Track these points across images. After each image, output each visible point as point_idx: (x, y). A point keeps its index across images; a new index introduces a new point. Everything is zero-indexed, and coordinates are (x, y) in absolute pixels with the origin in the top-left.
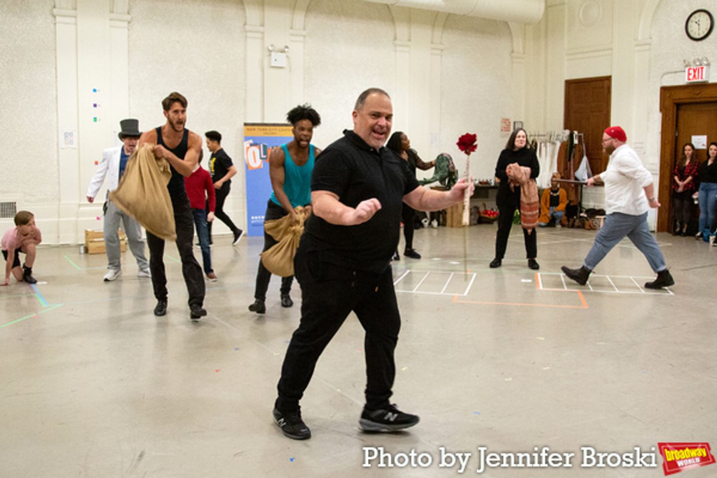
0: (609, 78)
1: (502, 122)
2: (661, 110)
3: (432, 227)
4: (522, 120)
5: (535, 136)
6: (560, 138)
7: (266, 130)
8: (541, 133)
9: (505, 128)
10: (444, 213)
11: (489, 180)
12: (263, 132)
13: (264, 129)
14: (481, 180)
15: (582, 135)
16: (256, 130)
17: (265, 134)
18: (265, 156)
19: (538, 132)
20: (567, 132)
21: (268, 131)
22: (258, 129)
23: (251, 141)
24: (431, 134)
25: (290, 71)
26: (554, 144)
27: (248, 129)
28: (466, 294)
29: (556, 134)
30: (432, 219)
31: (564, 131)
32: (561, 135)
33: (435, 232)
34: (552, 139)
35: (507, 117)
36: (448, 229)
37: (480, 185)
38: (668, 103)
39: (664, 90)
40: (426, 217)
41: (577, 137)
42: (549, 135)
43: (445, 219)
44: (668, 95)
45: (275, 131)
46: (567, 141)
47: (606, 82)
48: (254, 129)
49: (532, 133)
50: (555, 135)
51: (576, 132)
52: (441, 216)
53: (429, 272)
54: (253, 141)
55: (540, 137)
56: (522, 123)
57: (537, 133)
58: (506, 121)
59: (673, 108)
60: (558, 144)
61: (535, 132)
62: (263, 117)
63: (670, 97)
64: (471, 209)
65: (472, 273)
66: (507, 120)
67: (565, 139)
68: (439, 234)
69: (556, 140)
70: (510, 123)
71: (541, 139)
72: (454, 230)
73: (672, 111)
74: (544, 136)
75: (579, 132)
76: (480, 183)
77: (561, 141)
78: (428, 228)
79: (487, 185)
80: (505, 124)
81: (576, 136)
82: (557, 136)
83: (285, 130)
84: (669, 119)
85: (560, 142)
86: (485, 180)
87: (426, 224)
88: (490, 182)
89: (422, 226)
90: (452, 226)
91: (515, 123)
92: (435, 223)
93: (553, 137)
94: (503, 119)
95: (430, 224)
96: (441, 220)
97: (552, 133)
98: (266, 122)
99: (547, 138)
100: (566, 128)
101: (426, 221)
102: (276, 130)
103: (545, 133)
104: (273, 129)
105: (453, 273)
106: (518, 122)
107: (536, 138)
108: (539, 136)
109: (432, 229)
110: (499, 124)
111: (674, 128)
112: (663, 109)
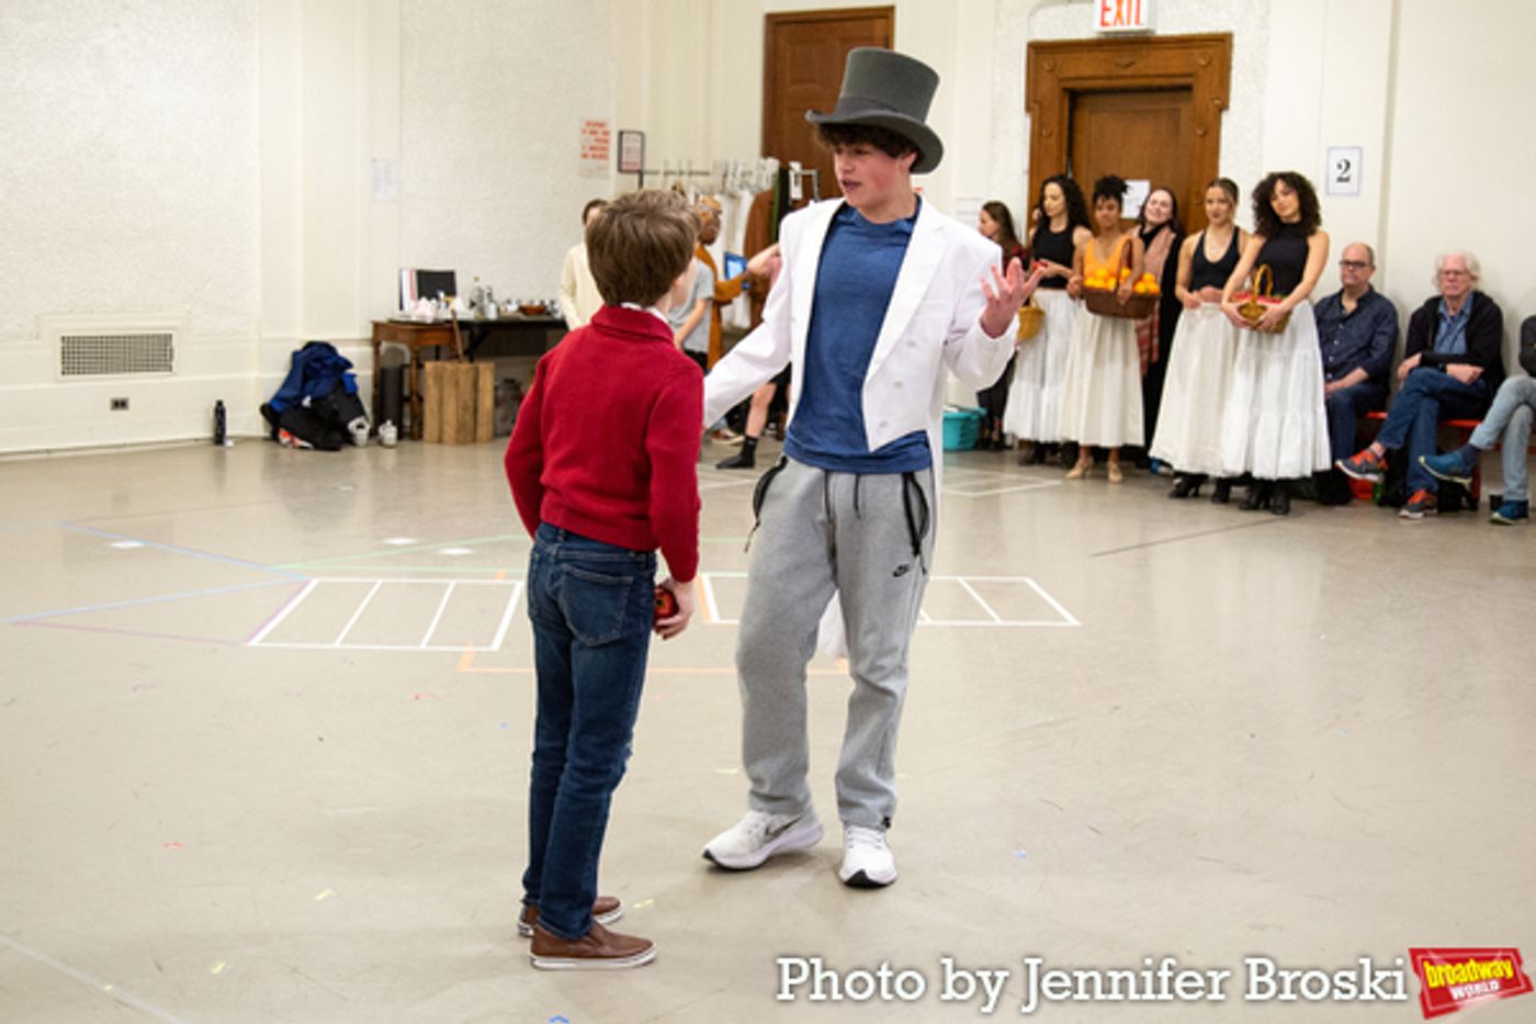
0: (887, 14)
1: (584, 132)
2: (1028, 108)
3: (381, 443)
4: (640, 127)
5: (681, 173)
6: (753, 180)
8: (697, 167)
9: (592, 148)
10: (414, 398)
11: (547, 303)
14: (525, 303)
15: (813, 172)
19: (690, 163)
20: (772, 165)
24: (374, 160)
26: (732, 196)
28: (496, 645)
29: (740, 169)
30: (379, 419)
31: (762, 161)
32: (755, 173)
33: (389, 458)
34: (728, 185)
35: (596, 116)
36: (428, 449)
37: (522, 317)
38: (1048, 87)
39: (1038, 51)
40: (361, 413)
41: (800, 179)
42: (721, 172)
43: (418, 420)
44: (1048, 67)
46: (771, 192)
47: (880, 23)
49: (672, 167)
50: (738, 174)
51: (796, 166)
52: (407, 409)
53: (380, 583)
55: (694, 178)
56: (641, 134)
57: (685, 168)
58: (595, 128)
59: (1061, 104)
60: (747, 200)
61: (680, 163)
63: (1049, 71)
64: (496, 388)
65: (510, 582)
66: (601, 125)
67: (766, 185)
68: (400, 464)
69: (741, 187)
70: (606, 133)
71: (697, 186)
72: (450, 452)
74: (706, 174)
75: (804, 167)
76: (522, 309)
77: (755, 189)
78: (367, 445)
79: (544, 318)
80: (593, 137)
81: (796, 176)
82: (743, 175)
84: (1050, 135)
85: (752, 193)
86: (537, 303)
87: (362, 435)
88: (549, 309)
89: (349, 440)
90: (440, 441)
91: (621, 134)
92: (389, 432)
93: (730, 178)
94: (588, 124)
95: (373, 433)
96: (407, 423)
97: (727, 165)
99: (715, 180)
100: (767, 152)
101: (360, 426)
103: (710, 169)
105: (453, 583)
106: (630, 132)
107: (684, 180)
108: (691, 173)
109: (380, 449)
110: (575, 140)
111: (1064, 158)
112: (1033, 103)
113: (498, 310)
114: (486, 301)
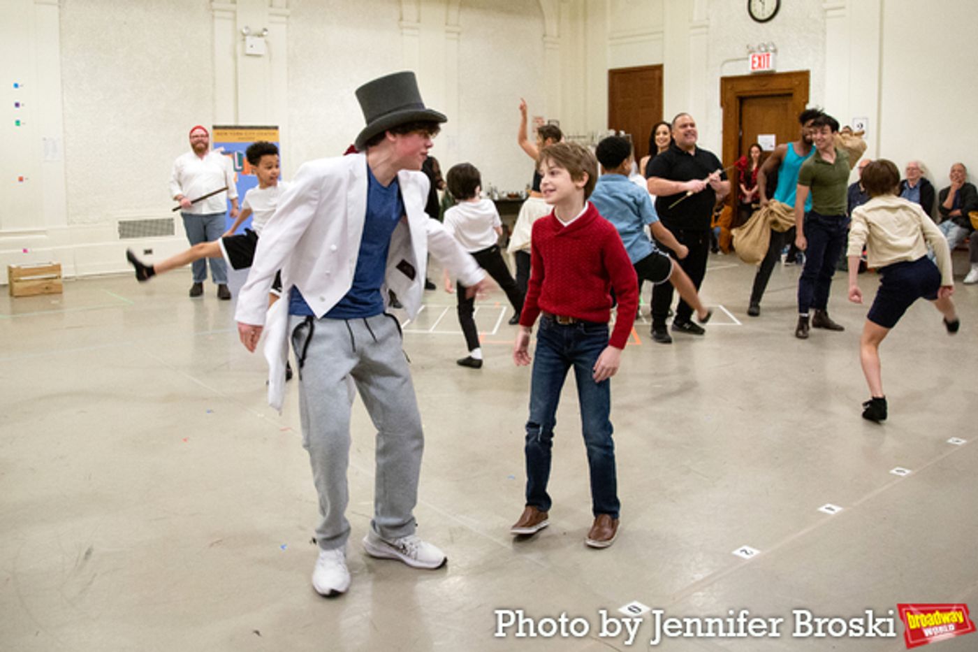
0: (659, 68)
2: (722, 105)
4: (558, 119)
5: (575, 137)
7: (241, 134)
8: (581, 134)
11: (519, 193)
12: (237, 137)
13: (238, 133)
14: (510, 193)
15: (630, 135)
16: (229, 135)
17: (239, 138)
18: (240, 168)
19: (578, 133)
21: (244, 136)
22: (231, 134)
23: (222, 149)
24: (448, 136)
25: (270, 59)
27: (218, 134)
28: (494, 332)
31: (608, 132)
34: (593, 141)
35: (538, 115)
37: (509, 199)
38: (730, 95)
39: (725, 81)
42: (590, 136)
44: (729, 87)
45: (252, 136)
47: (657, 72)
48: (226, 134)
49: (571, 134)
53: (448, 307)
54: (225, 148)
57: (576, 135)
58: (537, 120)
59: (737, 103)
61: (573, 133)
62: (237, 119)
63: (731, 89)
65: (502, 306)
66: (539, 118)
73: (734, 104)
74: (584, 137)
75: (626, 133)
76: (509, 196)
79: (517, 199)
83: (266, 134)
84: (731, 116)
86: (515, 193)
88: (518, 195)
93: (594, 139)
94: (534, 118)
97: (593, 133)
98: (241, 124)
99: (589, 139)
100: (610, 127)
102: (254, 133)
103: (586, 134)
104: (251, 133)
108: (578, 137)
111: (738, 126)
112: (724, 103)
113: (499, 196)
114: (494, 192)
